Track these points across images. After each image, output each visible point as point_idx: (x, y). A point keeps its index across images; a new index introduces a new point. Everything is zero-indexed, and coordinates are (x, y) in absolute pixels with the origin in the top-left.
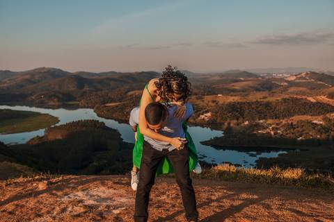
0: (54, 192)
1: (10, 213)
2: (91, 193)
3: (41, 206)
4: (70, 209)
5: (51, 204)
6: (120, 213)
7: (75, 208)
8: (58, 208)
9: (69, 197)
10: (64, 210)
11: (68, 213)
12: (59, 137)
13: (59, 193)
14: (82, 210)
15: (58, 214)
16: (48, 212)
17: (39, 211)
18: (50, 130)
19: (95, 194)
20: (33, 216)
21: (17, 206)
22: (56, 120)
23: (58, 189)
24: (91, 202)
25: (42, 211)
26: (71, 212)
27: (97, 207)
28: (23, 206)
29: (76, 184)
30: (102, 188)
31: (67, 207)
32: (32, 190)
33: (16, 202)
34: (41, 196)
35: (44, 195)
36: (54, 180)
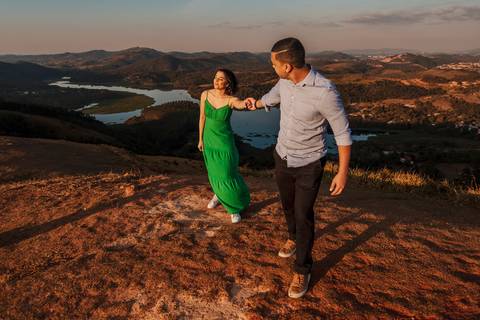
0: (141, 200)
1: (91, 230)
2: (182, 203)
3: (126, 221)
4: (157, 227)
5: (137, 219)
6: (215, 237)
7: (164, 225)
8: (144, 225)
9: (158, 209)
10: (150, 228)
11: (155, 232)
12: (156, 118)
13: (147, 203)
14: (172, 228)
15: (144, 233)
16: (133, 231)
17: (123, 228)
18: (146, 111)
19: (186, 204)
20: (115, 235)
21: (99, 219)
22: (152, 101)
23: (147, 196)
24: (181, 217)
25: (127, 229)
26: (159, 230)
27: (188, 224)
28: (105, 220)
29: (165, 188)
30: (195, 197)
31: (154, 224)
32: (118, 196)
33: (98, 214)
34: (127, 205)
35: (131, 204)
36: (143, 181)
